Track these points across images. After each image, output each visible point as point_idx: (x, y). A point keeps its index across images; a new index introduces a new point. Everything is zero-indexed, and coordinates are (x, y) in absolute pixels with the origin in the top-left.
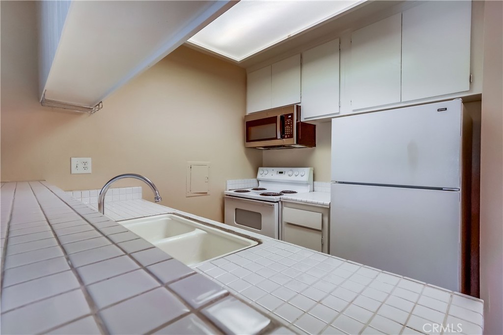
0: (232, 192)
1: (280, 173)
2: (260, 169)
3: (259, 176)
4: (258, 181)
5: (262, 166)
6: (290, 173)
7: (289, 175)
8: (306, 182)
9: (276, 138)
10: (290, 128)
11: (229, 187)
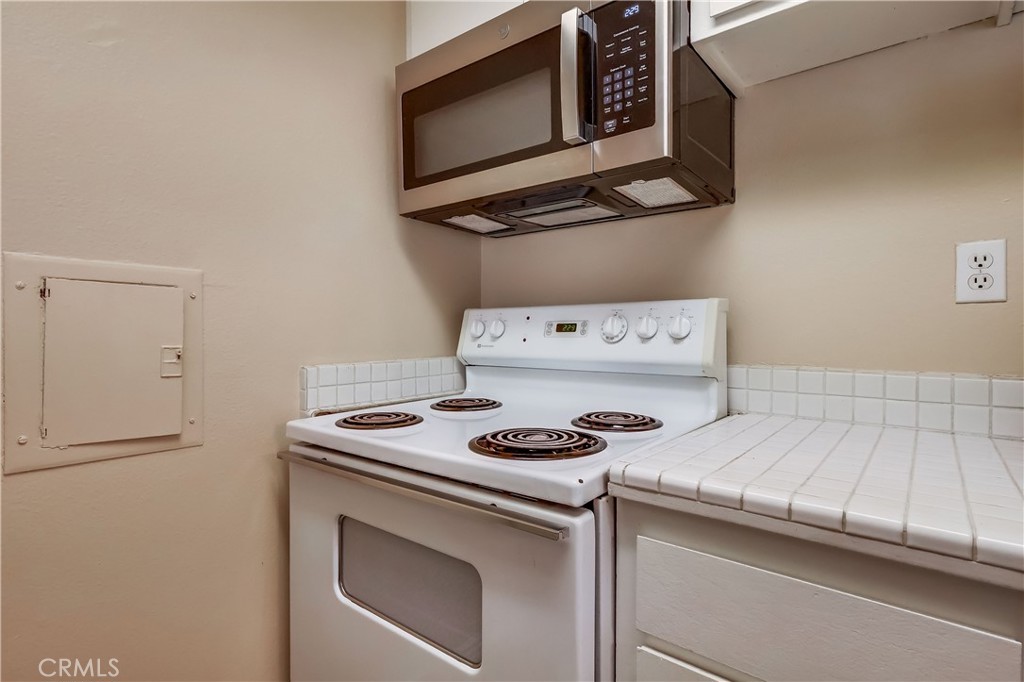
0: (326, 429)
1: (561, 328)
2: (471, 315)
3: (467, 348)
4: (463, 368)
5: (477, 305)
6: (613, 327)
7: (610, 339)
8: (704, 367)
9: (557, 144)
10: (637, 74)
11: (318, 399)
